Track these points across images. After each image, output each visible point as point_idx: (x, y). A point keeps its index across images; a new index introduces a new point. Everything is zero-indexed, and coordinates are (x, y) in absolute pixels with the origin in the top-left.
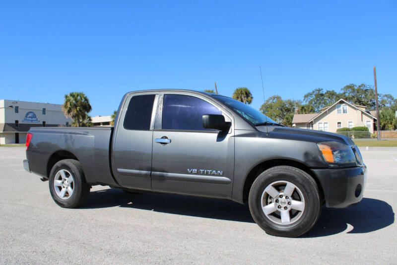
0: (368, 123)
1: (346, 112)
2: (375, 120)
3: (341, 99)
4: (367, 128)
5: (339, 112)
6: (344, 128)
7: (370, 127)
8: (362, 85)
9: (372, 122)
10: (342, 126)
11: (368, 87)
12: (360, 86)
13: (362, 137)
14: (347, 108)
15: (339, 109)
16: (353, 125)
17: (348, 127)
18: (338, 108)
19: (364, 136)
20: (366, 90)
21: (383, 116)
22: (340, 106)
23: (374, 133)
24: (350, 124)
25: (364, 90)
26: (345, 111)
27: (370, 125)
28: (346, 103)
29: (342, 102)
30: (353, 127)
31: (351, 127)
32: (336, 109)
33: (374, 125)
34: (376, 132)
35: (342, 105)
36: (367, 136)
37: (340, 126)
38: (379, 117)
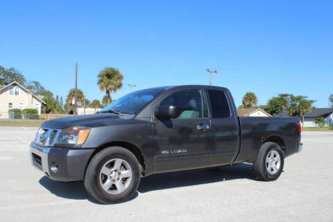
0: (37, 106)
1: (18, 94)
2: (43, 103)
3: (15, 82)
5: (11, 93)
6: (16, 109)
9: (40, 105)
10: (14, 107)
14: (20, 90)
15: (11, 91)
16: (23, 107)
17: (19, 108)
21: (49, 101)
22: (13, 88)
23: (41, 115)
24: (21, 106)
26: (16, 93)
27: (39, 108)
28: (19, 86)
29: (15, 85)
30: (24, 108)
31: (22, 109)
32: (9, 90)
33: (42, 108)
34: (43, 114)
35: (15, 88)
36: (37, 117)
37: (11, 107)
38: (46, 101)
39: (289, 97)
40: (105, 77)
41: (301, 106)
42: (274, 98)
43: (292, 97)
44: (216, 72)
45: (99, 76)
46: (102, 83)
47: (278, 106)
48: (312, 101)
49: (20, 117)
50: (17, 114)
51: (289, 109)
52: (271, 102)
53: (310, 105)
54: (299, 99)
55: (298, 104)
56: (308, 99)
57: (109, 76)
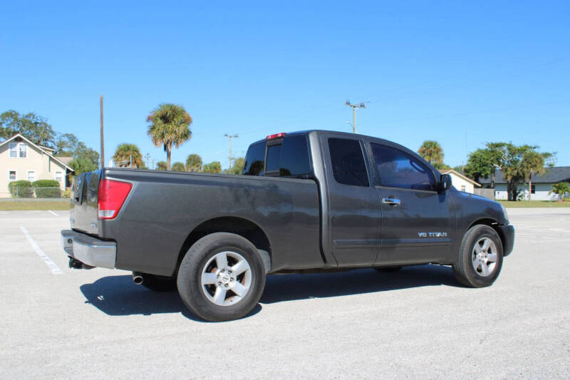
0: (59, 175)
1: (25, 156)
2: (68, 171)
3: (18, 135)
4: (58, 183)
5: (13, 154)
6: (22, 181)
7: (61, 181)
8: (30, 115)
9: (64, 173)
10: (18, 178)
11: (38, 118)
12: (27, 116)
13: (50, 197)
14: (28, 150)
15: (13, 150)
16: (34, 178)
17: (27, 179)
18: (11, 148)
19: (54, 195)
20: (36, 123)
21: (80, 166)
22: (16, 145)
23: (66, 190)
24: (31, 175)
25: (33, 122)
26: (22, 155)
27: (60, 178)
28: (25, 142)
29: (19, 140)
31: (32, 180)
32: (9, 150)
33: (67, 178)
34: (69, 188)
35: (19, 145)
36: (57, 194)
37: (14, 178)
38: (74, 166)
39: (505, 148)
40: (160, 121)
41: (525, 164)
42: (479, 150)
43: (510, 147)
44: (362, 106)
45: (149, 119)
46: (155, 132)
47: (486, 165)
48: (547, 155)
49: (28, 195)
50: (23, 189)
51: (506, 170)
52: (474, 158)
53: (541, 161)
54: (522, 150)
55: (521, 159)
56: (539, 151)
57: (165, 119)
